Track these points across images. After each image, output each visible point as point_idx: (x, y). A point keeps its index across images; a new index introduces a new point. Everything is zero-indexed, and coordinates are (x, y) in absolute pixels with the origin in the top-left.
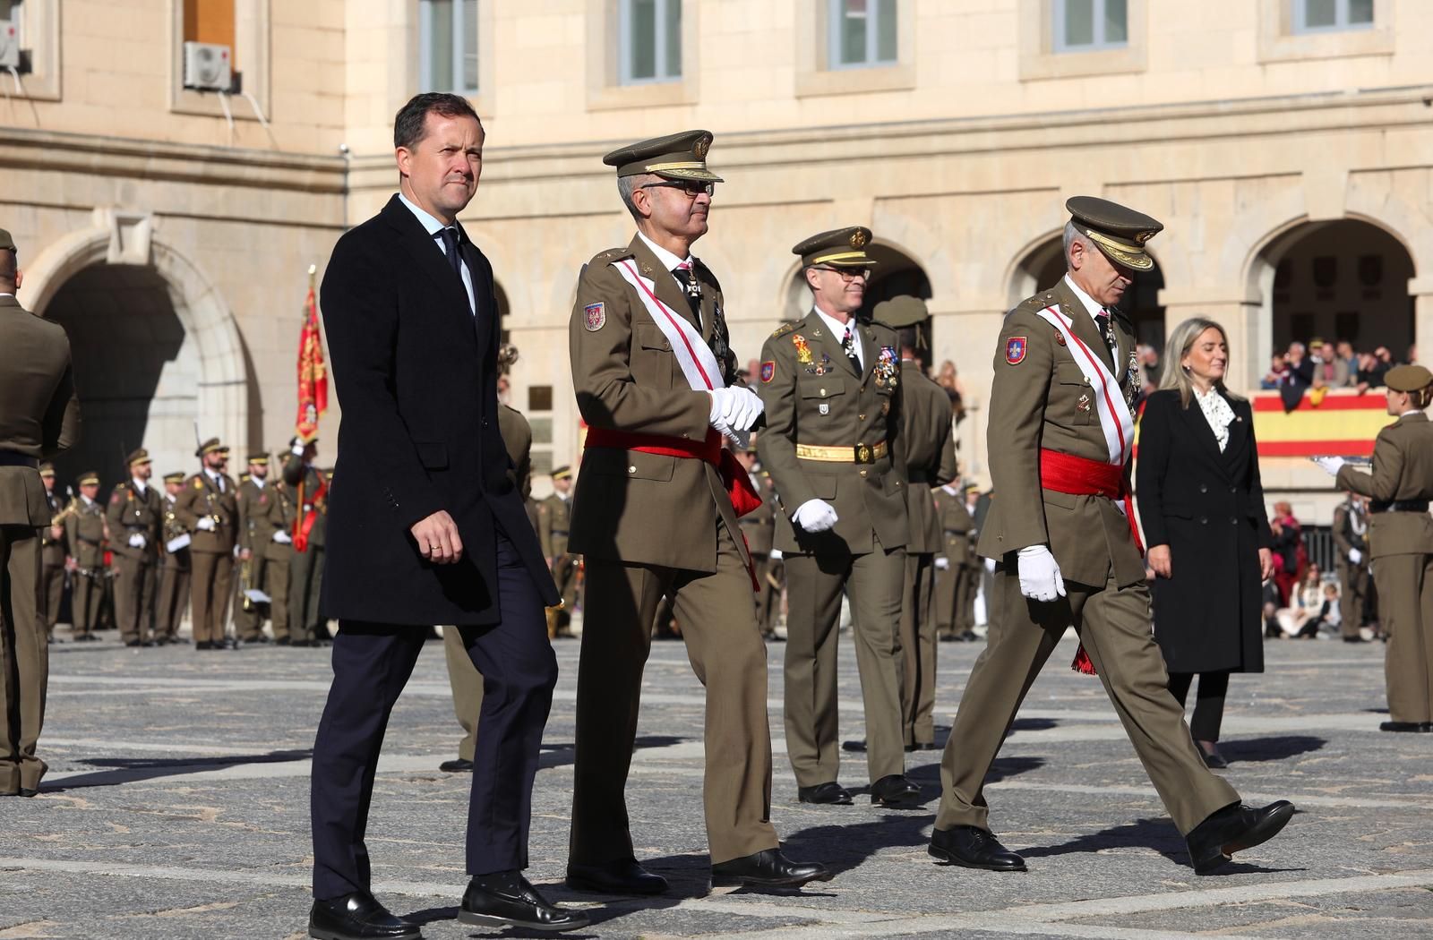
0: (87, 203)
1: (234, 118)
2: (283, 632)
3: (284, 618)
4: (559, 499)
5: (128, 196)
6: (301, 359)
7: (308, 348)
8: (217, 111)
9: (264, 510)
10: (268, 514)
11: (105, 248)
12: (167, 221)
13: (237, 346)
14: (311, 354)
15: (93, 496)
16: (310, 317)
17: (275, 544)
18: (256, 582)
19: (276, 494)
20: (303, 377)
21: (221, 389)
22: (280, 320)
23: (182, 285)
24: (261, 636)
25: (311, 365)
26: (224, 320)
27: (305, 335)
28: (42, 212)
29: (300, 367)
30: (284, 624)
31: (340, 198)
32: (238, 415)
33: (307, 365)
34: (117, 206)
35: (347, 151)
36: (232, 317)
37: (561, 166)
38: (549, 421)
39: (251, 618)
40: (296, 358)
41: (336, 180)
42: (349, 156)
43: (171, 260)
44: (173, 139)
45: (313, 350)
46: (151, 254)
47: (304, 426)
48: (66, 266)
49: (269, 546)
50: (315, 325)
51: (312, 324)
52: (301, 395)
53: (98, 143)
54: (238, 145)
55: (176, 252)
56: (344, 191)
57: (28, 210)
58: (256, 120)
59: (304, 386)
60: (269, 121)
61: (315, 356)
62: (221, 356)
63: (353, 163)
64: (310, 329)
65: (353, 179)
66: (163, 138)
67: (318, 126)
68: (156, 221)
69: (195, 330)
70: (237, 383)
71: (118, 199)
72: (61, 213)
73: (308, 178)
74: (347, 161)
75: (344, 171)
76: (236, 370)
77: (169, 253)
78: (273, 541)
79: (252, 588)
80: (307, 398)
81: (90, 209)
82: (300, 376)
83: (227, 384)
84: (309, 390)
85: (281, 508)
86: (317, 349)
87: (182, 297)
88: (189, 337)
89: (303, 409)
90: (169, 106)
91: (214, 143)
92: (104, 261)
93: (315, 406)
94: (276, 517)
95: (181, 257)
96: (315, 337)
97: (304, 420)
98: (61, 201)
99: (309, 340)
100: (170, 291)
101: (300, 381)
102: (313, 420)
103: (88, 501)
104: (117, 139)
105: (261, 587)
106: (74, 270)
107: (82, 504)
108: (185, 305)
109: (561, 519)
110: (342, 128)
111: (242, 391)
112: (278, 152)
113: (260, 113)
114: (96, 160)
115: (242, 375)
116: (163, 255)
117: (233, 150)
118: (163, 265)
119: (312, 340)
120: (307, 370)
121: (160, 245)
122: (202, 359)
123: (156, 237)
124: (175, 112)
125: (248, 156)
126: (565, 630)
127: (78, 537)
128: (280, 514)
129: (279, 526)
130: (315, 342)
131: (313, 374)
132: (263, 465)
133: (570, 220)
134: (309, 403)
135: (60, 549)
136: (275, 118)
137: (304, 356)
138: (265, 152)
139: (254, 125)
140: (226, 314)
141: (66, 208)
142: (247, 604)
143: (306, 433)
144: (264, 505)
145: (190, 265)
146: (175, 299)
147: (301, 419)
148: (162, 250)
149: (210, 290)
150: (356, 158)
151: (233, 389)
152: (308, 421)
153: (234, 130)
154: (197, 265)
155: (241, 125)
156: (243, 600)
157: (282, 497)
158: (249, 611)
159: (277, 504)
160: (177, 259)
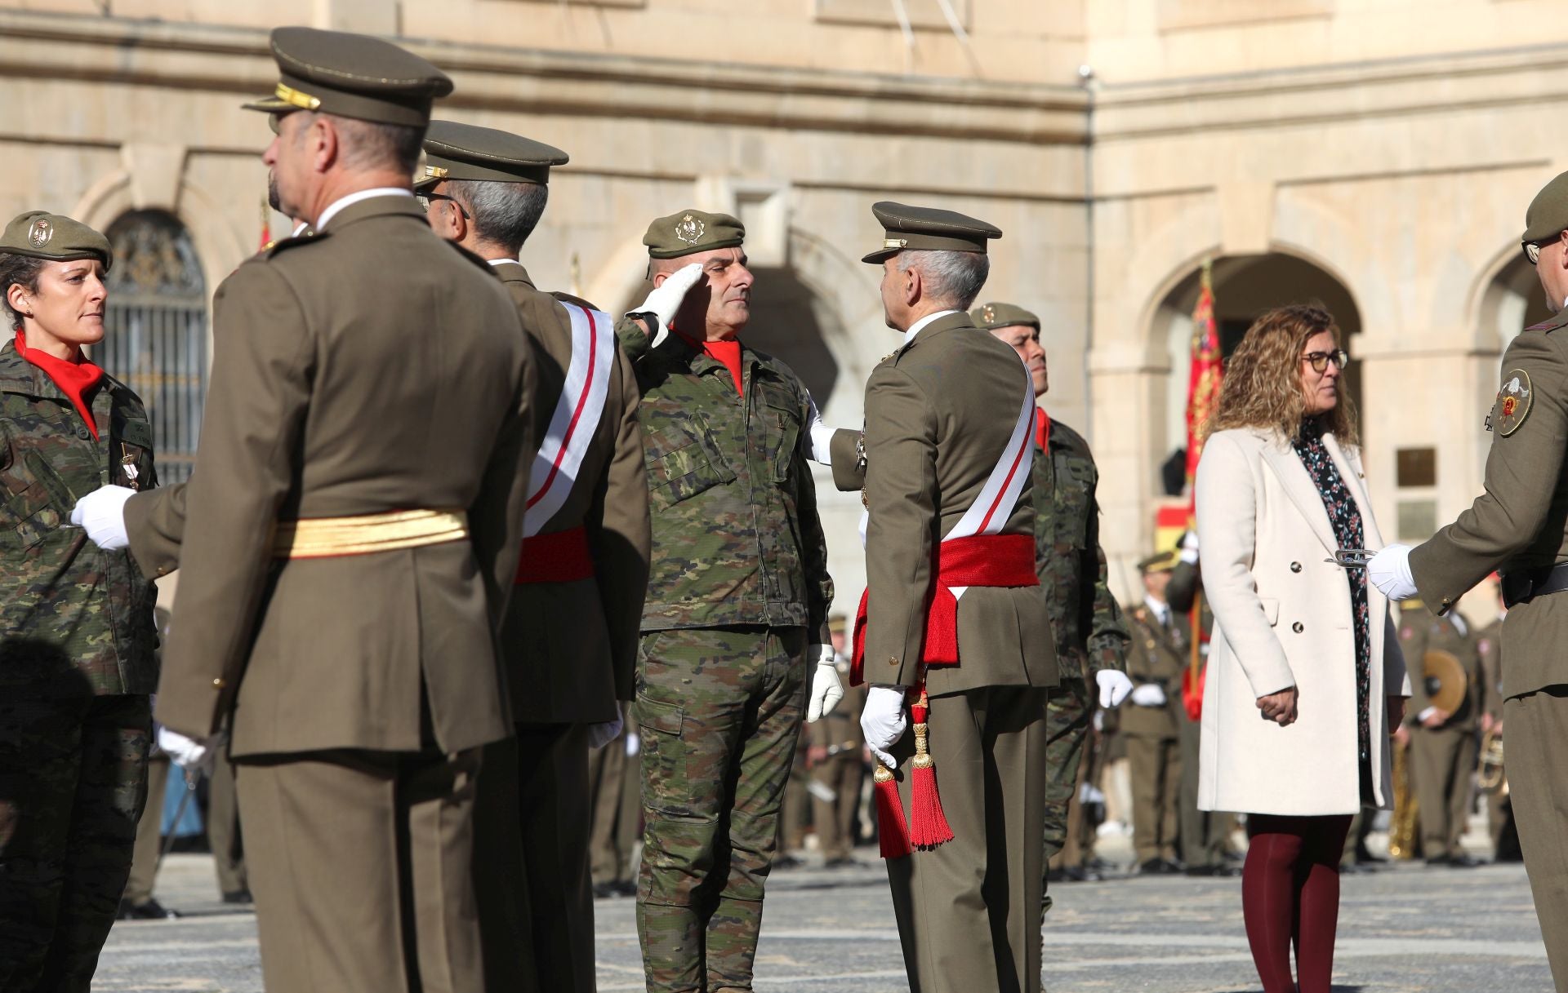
0: (686, 169)
1: (916, 28)
5: (753, 158)
8: (886, 17)
12: (813, 196)
23: (835, 296)
28: (618, 185)
31: (1080, 152)
34: (733, 174)
35: (1090, 77)
37: (1448, 90)
41: (1072, 123)
42: (1094, 85)
43: (820, 258)
44: (820, 62)
46: (789, 248)
53: (704, 73)
54: (921, 72)
55: (825, 244)
56: (1086, 141)
57: (596, 183)
58: (947, 30)
60: (967, 30)
63: (1101, 96)
65: (1102, 122)
66: (802, 62)
67: (1045, 38)
68: (795, 196)
71: (736, 161)
72: (647, 187)
73: (1030, 121)
74: (1090, 92)
75: (1087, 109)
77: (815, 247)
81: (690, 179)
87: (837, 317)
90: (811, 11)
91: (883, 67)
98: (647, 167)
104: (732, 66)
108: (841, 329)
110: (1081, 39)
112: (981, 81)
113: (954, 19)
114: (702, 100)
116: (806, 250)
117: (913, 79)
118: (807, 267)
121: (801, 234)
123: (797, 223)
124: (823, 21)
125: (936, 89)
133: (1462, 179)
136: (977, 25)
138: (964, 82)
139: (944, 39)
141: (657, 177)
146: (825, 320)
148: (804, 242)
150: (1107, 87)
153: (914, 50)
155: (924, 39)
160: (828, 255)
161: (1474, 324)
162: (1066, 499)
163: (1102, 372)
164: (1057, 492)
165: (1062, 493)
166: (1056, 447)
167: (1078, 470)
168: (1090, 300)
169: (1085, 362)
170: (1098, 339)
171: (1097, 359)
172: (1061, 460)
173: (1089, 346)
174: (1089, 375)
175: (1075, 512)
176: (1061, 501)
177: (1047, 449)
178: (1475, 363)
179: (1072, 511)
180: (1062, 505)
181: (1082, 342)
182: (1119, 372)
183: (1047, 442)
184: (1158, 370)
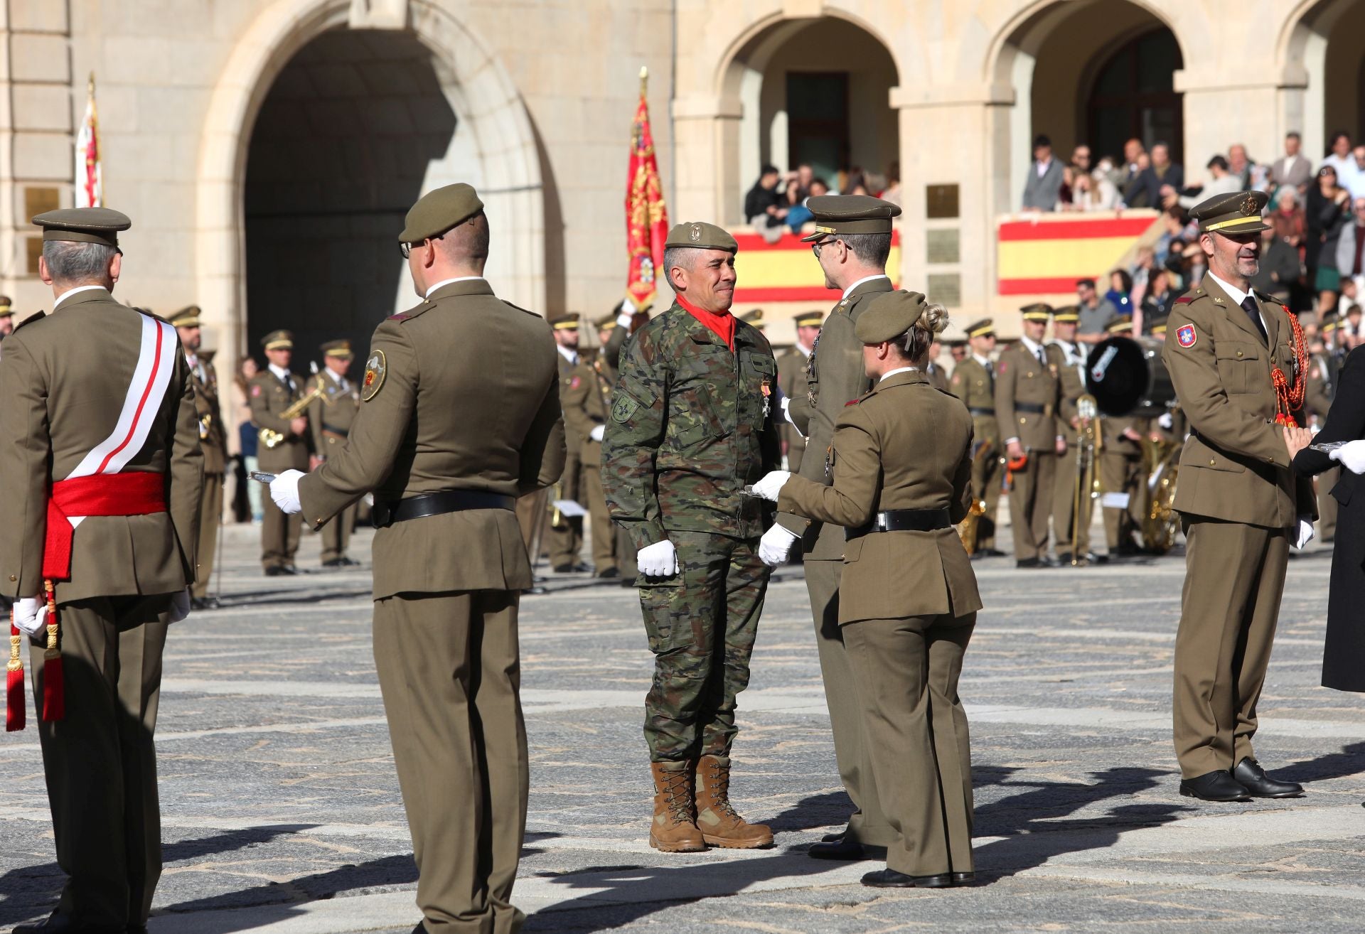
2: (608, 563)
3: (608, 544)
4: (978, 364)
6: (630, 193)
7: (640, 181)
9: (577, 398)
10: (582, 405)
11: (345, 7)
13: (528, 136)
14: (645, 189)
15: (342, 371)
16: (641, 138)
17: (593, 444)
18: (568, 490)
19: (594, 374)
20: (635, 221)
21: (507, 197)
22: (585, 100)
23: (451, 55)
24: (577, 563)
25: (645, 203)
26: (510, 102)
27: (634, 162)
29: (629, 206)
30: (609, 552)
32: (531, 231)
33: (641, 204)
36: (521, 97)
38: (956, 232)
39: (563, 538)
40: (623, 195)
43: (437, 21)
45: (647, 183)
46: (409, 14)
47: (639, 287)
48: (295, 32)
49: (585, 446)
50: (649, 148)
51: (644, 148)
52: (631, 245)
55: (443, 11)
59: (636, 232)
61: (649, 191)
62: (506, 151)
64: (641, 154)
69: (470, 118)
70: (529, 188)
76: (528, 172)
77: (433, 12)
78: (591, 439)
79: (562, 497)
80: (641, 249)
82: (629, 219)
83: (516, 190)
84: (644, 238)
85: (601, 394)
86: (653, 181)
87: (453, 72)
88: (462, 127)
89: (636, 264)
92: (345, 25)
93: (652, 261)
94: (594, 408)
95: (450, 16)
96: (649, 165)
97: (638, 278)
99: (641, 170)
100: (435, 62)
101: (630, 226)
102: (651, 279)
103: (336, 377)
105: (575, 497)
106: (305, 39)
107: (329, 382)
108: (456, 83)
109: (981, 392)
111: (536, 198)
115: (535, 178)
116: (425, 15)
118: (426, 30)
119: (646, 169)
120: (639, 210)
121: (420, 2)
122: (481, 156)
126: (988, 543)
127: (324, 426)
128: (599, 403)
129: (598, 420)
130: (649, 172)
131: (648, 217)
132: (572, 330)
134: (644, 256)
135: (301, 447)
137: (635, 191)
140: (512, 94)
142: (556, 520)
143: (642, 296)
144: (577, 391)
145: (463, 28)
146: (443, 75)
147: (633, 278)
148: (424, 8)
149: (490, 61)
151: (523, 196)
152: (643, 279)
154: (473, 29)
156: (552, 514)
157: (602, 380)
158: (560, 529)
159: (595, 389)
160: (443, 18)
161: (990, 78)
162: (750, 387)
163: (682, 118)
164: (741, 381)
165: (745, 382)
166: (741, 344)
167: (760, 364)
168: (674, 56)
169: (670, 110)
170: (680, 91)
171: (679, 107)
172: (745, 355)
173: (673, 96)
174: (673, 121)
175: (756, 399)
176: (744, 390)
177: (733, 344)
178: (991, 111)
179: (754, 397)
180: (746, 392)
181: (668, 93)
182: (698, 118)
183: (733, 340)
184: (731, 117)
